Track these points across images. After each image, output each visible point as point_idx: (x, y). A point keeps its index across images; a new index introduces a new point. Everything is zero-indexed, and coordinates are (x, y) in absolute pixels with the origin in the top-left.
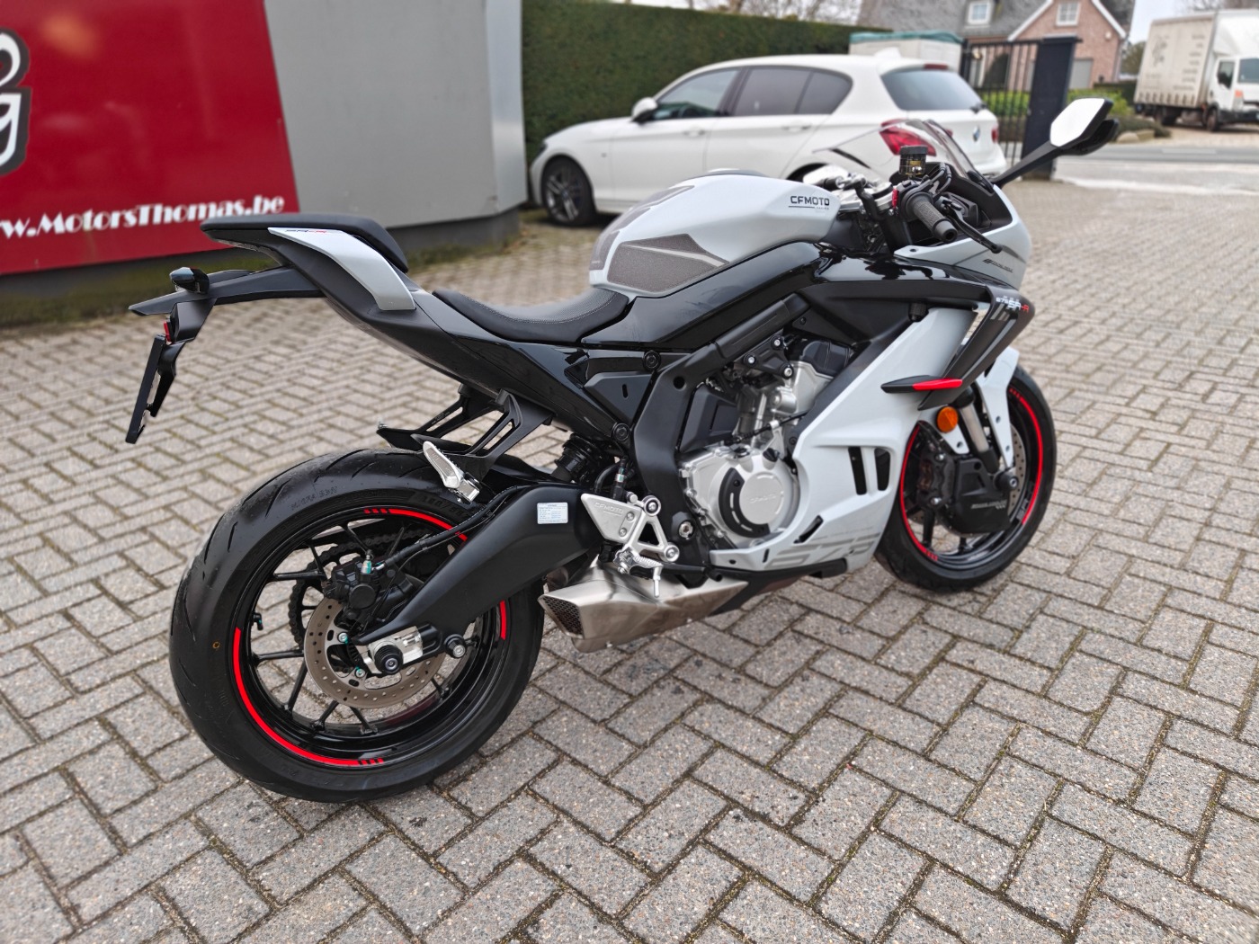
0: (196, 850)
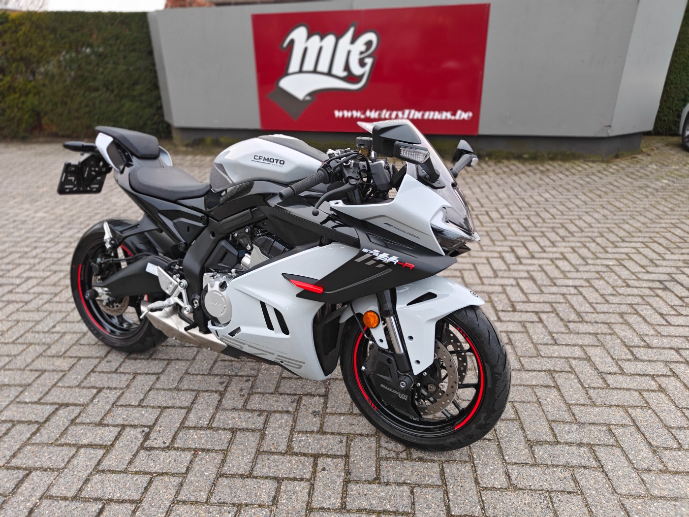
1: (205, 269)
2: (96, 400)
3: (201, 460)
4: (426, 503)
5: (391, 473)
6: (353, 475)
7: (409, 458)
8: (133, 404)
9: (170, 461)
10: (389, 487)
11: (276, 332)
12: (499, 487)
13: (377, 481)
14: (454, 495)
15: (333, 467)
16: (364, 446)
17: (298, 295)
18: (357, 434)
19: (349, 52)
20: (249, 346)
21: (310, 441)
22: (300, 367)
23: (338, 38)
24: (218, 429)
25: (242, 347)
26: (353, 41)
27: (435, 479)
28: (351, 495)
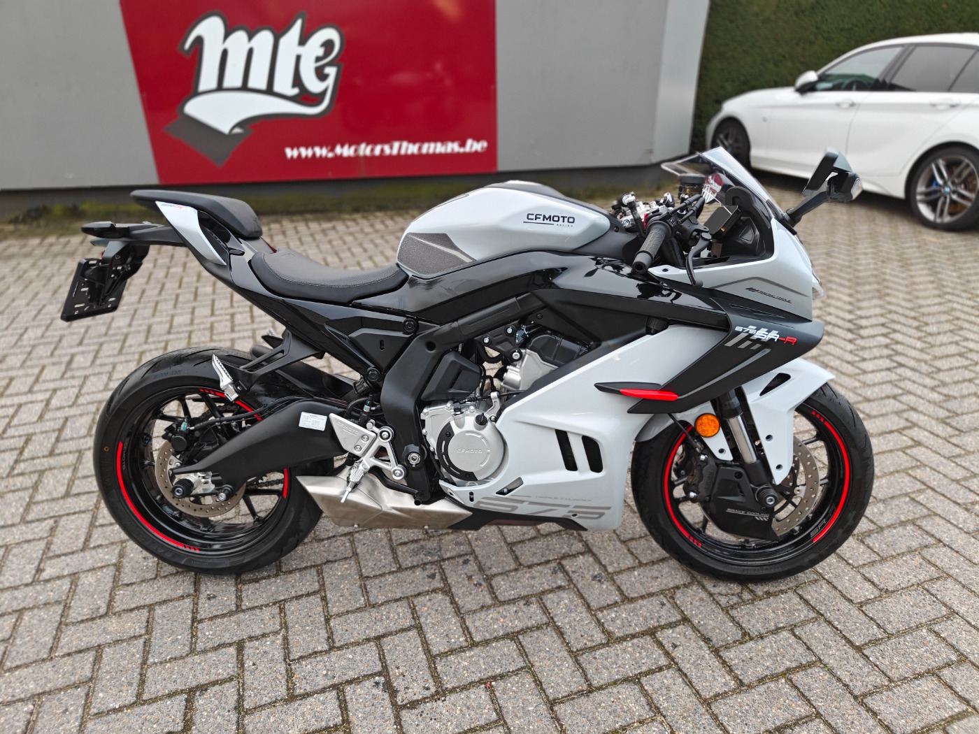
0: (109, 563)
1: (422, 404)
2: (248, 664)
3: (504, 692)
4: (821, 642)
5: (753, 621)
6: (714, 640)
7: (756, 598)
8: (320, 648)
9: (461, 710)
10: (766, 640)
11: (580, 472)
12: (873, 597)
13: (747, 638)
14: (839, 622)
15: (683, 639)
16: (693, 600)
17: (630, 411)
18: (673, 588)
19: (298, 58)
20: (531, 503)
21: (624, 615)
22: (601, 515)
23: (278, 35)
24: (487, 642)
25: (516, 508)
26: (303, 41)
27: (805, 612)
28: (735, 664)
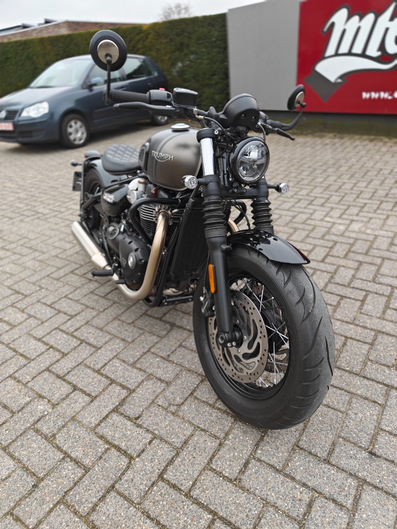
2: (33, 295)
3: (48, 354)
4: (153, 456)
5: (151, 419)
6: (123, 407)
8: (48, 303)
9: (33, 348)
10: (137, 429)
13: (134, 420)
15: (116, 395)
16: (152, 388)
18: (156, 378)
19: (387, 30)
21: (120, 368)
23: (378, 16)
24: (75, 337)
26: (392, 19)
28: (108, 422)
